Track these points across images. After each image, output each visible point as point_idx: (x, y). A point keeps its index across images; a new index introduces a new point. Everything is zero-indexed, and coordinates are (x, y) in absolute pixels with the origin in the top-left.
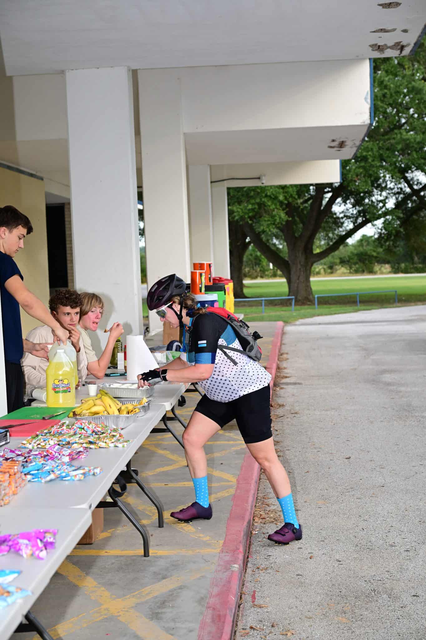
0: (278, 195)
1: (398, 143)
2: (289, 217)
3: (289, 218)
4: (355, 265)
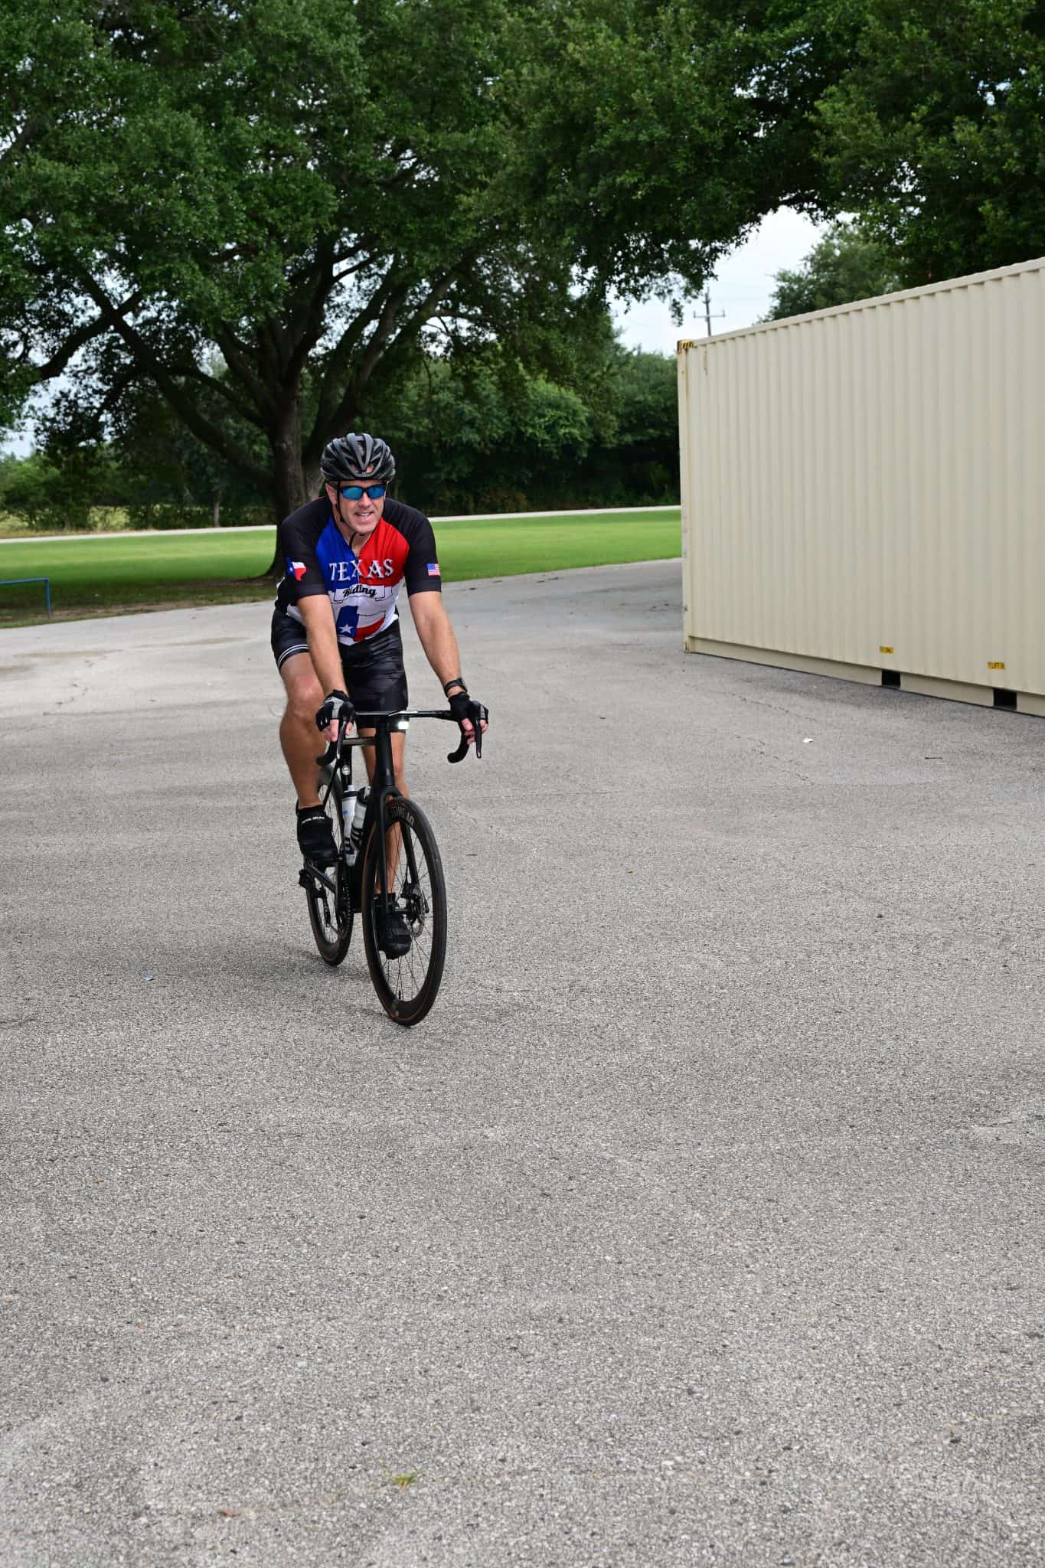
1: (23, 187)
4: (43, 510)
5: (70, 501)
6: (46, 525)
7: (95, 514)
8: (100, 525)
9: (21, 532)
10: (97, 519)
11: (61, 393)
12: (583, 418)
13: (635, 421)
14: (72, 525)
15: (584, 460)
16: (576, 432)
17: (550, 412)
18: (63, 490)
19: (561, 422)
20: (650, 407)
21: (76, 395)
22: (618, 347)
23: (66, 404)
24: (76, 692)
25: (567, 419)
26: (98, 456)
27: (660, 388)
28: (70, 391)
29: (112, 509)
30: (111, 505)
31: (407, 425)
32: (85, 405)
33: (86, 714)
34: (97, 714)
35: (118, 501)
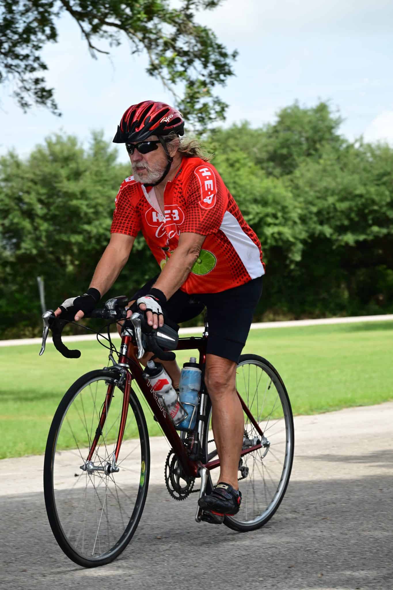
12: (295, 215)
13: (356, 219)
15: (297, 264)
16: (287, 232)
17: (255, 209)
19: (270, 220)
20: (373, 202)
22: (337, 139)
25: (275, 216)
27: (385, 179)
31: (87, 227)
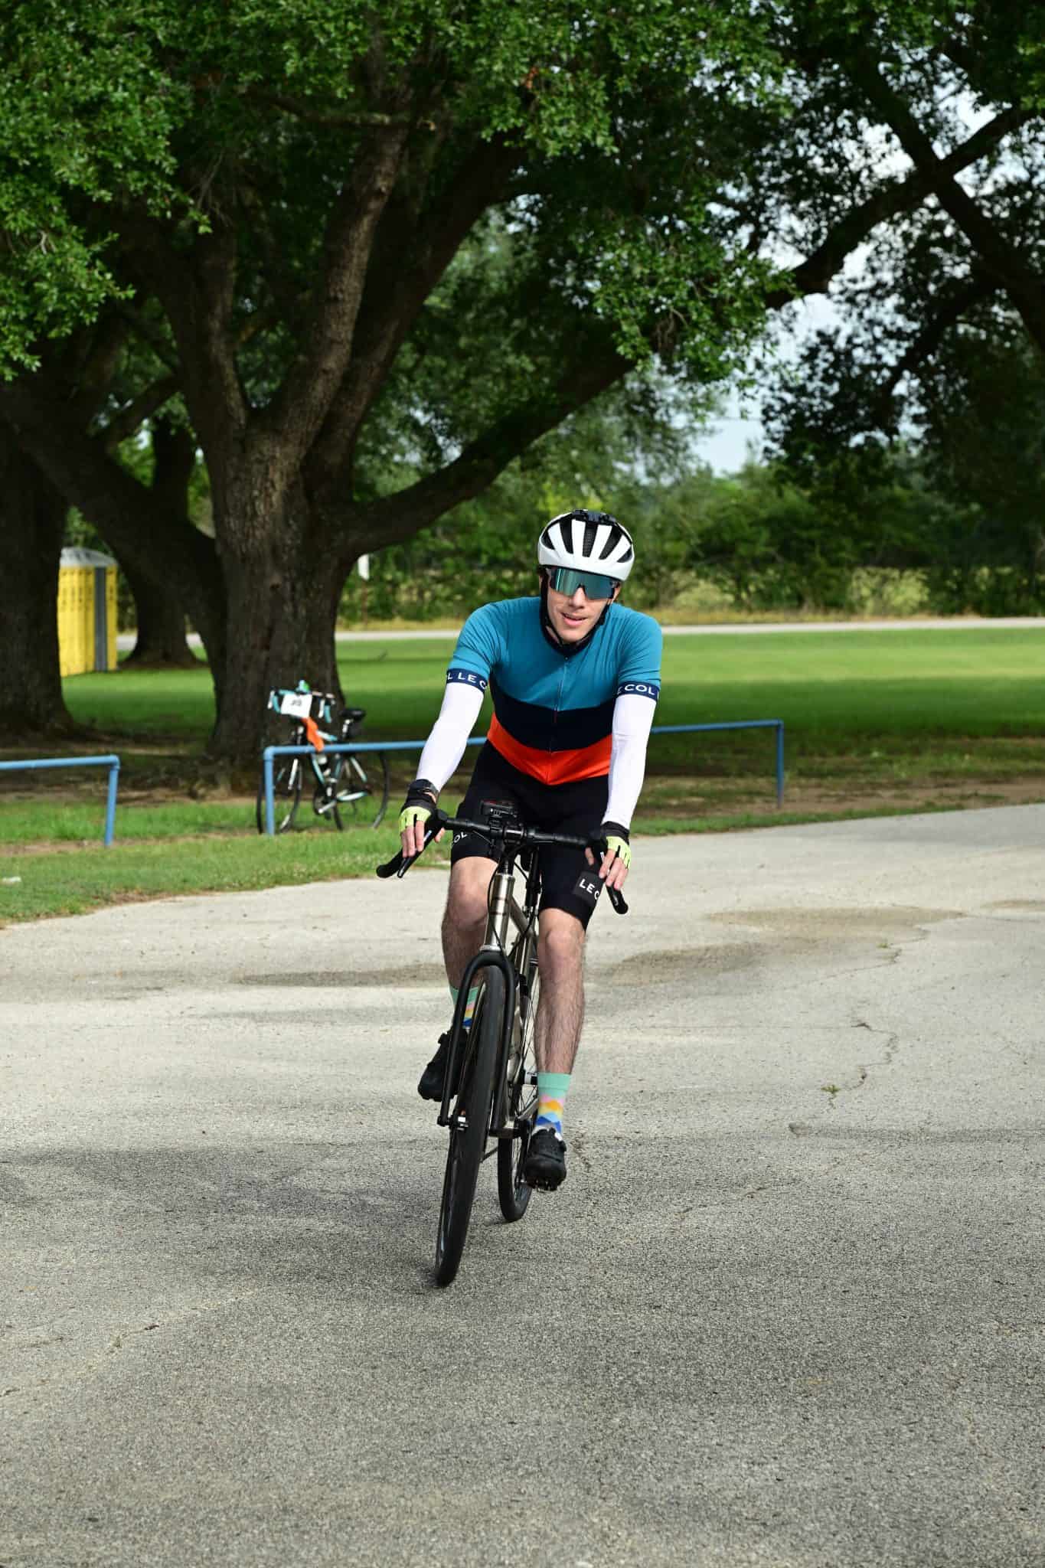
0: (48, 152)
2: (121, 282)
3: (123, 289)
4: (763, 572)
5: (818, 558)
6: (768, 601)
7: (862, 583)
8: (870, 604)
9: (718, 615)
10: (865, 592)
11: (820, 334)
14: (817, 606)
18: (804, 534)
21: (849, 340)
23: (830, 357)
24: (872, 1048)
26: (887, 466)
28: (837, 332)
29: (896, 574)
30: (893, 566)
32: (868, 360)
33: (905, 1136)
34: (938, 1140)
35: (907, 559)
